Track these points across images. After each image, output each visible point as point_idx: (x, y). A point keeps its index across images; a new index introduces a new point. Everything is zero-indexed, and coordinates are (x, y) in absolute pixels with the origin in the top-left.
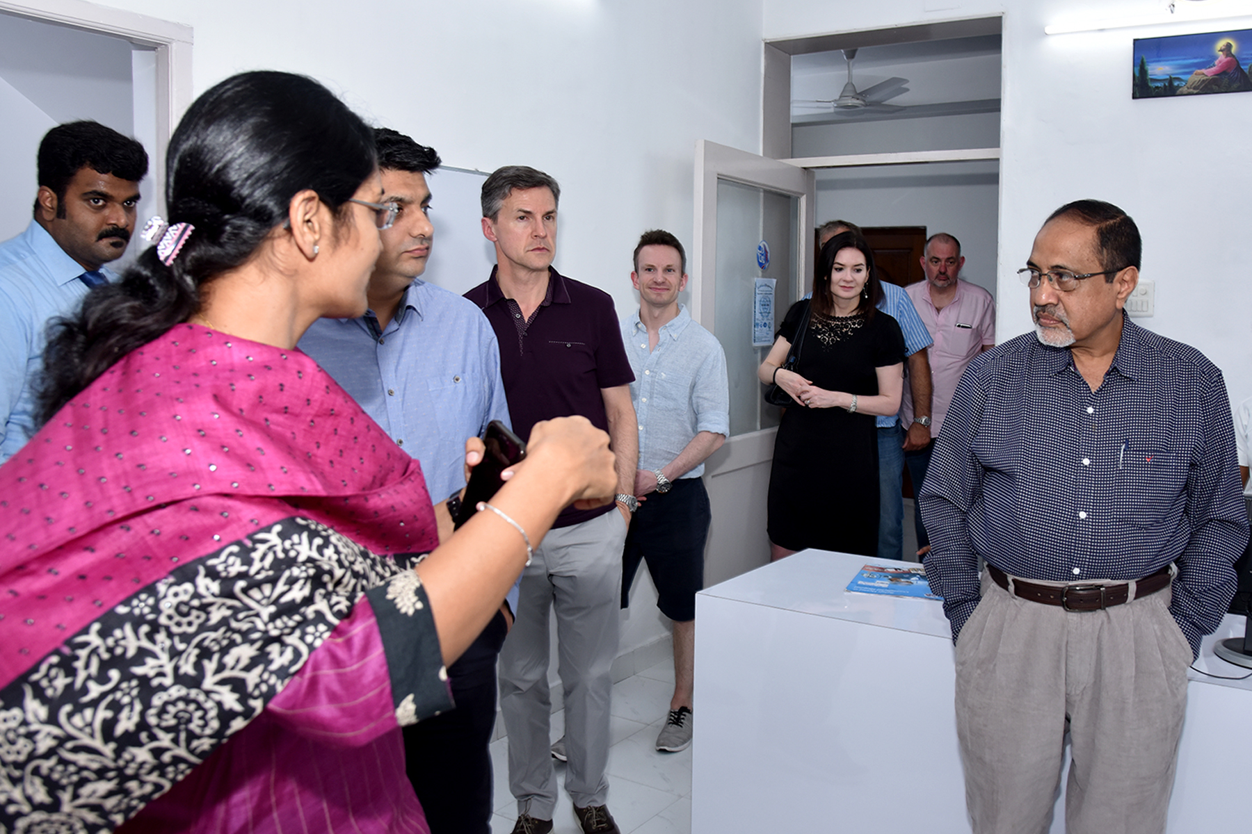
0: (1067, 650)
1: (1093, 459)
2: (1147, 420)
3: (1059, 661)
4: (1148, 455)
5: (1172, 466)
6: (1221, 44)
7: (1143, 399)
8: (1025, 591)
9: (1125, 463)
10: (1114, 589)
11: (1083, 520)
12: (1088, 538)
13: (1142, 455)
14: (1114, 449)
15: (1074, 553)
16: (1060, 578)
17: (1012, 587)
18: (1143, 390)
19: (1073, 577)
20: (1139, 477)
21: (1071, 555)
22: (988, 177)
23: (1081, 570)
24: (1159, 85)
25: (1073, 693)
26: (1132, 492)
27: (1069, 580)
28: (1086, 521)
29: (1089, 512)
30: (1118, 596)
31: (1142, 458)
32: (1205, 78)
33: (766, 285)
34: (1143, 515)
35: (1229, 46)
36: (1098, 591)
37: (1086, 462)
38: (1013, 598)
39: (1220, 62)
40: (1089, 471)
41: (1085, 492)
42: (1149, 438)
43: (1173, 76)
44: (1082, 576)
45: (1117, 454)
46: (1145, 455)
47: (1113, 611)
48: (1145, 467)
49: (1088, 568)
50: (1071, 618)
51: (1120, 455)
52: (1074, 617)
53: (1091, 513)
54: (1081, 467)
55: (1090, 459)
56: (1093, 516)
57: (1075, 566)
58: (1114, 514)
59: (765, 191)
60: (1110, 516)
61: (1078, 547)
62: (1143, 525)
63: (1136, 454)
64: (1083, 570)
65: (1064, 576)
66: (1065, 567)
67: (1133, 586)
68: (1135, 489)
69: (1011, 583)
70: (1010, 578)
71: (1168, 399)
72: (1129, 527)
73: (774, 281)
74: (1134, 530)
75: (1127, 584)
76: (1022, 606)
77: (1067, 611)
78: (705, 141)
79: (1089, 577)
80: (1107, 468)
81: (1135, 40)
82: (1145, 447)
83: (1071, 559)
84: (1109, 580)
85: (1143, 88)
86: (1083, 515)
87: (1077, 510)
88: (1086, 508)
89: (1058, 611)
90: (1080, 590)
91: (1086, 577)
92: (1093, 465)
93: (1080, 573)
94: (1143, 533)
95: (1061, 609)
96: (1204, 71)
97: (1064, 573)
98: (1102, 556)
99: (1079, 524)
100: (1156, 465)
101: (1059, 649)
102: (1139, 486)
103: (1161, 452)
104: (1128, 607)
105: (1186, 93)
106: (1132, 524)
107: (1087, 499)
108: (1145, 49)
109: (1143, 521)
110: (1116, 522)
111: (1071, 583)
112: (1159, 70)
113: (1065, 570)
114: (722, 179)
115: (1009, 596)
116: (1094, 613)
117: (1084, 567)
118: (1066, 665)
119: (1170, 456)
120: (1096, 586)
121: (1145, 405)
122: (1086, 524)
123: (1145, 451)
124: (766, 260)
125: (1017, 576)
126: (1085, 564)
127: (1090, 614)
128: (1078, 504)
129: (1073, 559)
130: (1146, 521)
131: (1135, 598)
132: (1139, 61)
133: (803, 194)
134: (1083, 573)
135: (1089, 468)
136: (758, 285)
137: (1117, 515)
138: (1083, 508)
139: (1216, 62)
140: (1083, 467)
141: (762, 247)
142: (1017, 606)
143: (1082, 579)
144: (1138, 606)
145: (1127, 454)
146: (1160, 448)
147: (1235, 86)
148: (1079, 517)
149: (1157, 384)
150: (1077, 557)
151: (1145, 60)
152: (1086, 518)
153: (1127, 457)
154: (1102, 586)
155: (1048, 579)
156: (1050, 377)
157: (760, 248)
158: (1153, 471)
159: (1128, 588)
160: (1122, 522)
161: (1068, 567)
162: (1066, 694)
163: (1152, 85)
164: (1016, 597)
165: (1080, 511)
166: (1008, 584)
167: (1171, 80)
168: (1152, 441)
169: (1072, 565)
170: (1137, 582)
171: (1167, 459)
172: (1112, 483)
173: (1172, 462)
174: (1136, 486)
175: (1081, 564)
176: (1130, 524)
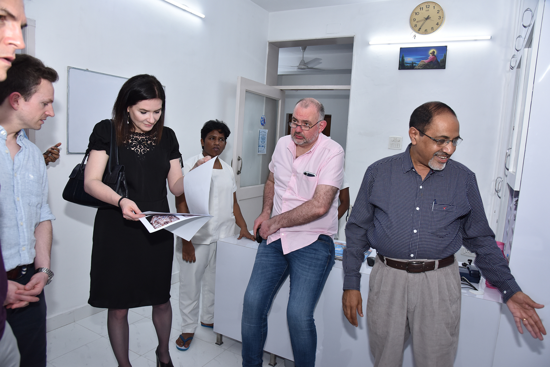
0: (408, 290)
1: (420, 208)
2: (444, 192)
3: (404, 294)
4: (444, 206)
5: (454, 212)
6: (431, 51)
7: (443, 183)
8: (391, 264)
9: (434, 209)
10: (428, 263)
11: (415, 233)
12: (417, 241)
13: (442, 206)
14: (430, 203)
15: (411, 248)
16: (404, 258)
17: (385, 262)
18: (443, 179)
19: (411, 258)
20: (440, 215)
21: (410, 249)
22: (345, 96)
23: (414, 255)
24: (408, 65)
25: (411, 308)
26: (437, 222)
27: (409, 259)
28: (416, 234)
29: (418, 230)
30: (430, 267)
31: (442, 207)
32: (425, 63)
33: (264, 132)
34: (441, 231)
35: (434, 52)
36: (421, 264)
37: (418, 209)
38: (386, 266)
39: (430, 58)
40: (419, 213)
41: (416, 221)
42: (445, 199)
43: (413, 62)
44: (415, 258)
45: (431, 206)
46: (443, 206)
47: (428, 273)
48: (443, 212)
49: (417, 254)
50: (410, 275)
51: (432, 206)
52: (411, 275)
53: (419, 231)
54: (415, 211)
55: (419, 208)
56: (420, 232)
57: (411, 253)
58: (429, 231)
59: (266, 98)
60: (427, 231)
61: (413, 245)
62: (441, 236)
63: (439, 206)
64: (415, 255)
65: (407, 257)
66: (407, 254)
67: (437, 262)
68: (438, 220)
69: (385, 260)
70: (385, 258)
71: (453, 183)
72: (435, 237)
73: (267, 130)
74: (437, 238)
75: (435, 261)
76: (389, 270)
77: (408, 272)
78: (241, 77)
79: (418, 258)
80: (427, 211)
81: (401, 48)
82: (443, 203)
83: (410, 250)
84: (427, 260)
85: (403, 66)
86: (415, 231)
87: (413, 229)
88: (417, 228)
89: (404, 272)
90: (415, 263)
91: (417, 258)
92: (420, 210)
93: (414, 256)
94: (441, 239)
95: (405, 271)
96: (424, 61)
97: (407, 256)
98: (423, 249)
99: (414, 235)
100: (447, 211)
101: (404, 288)
102: (440, 219)
103: (451, 205)
104: (435, 271)
105: (417, 68)
106: (437, 235)
107: (417, 224)
108: (404, 52)
109: (441, 234)
110: (430, 234)
111: (410, 260)
112: (409, 59)
113: (407, 255)
114: (247, 91)
115: (385, 266)
116: (420, 274)
117: (415, 254)
118: (408, 296)
119: (454, 208)
120: (421, 262)
121: (443, 186)
122: (416, 235)
123: (443, 204)
124: (264, 122)
125: (387, 257)
126: (416, 253)
127: (418, 274)
128: (413, 226)
129: (411, 250)
130: (442, 234)
131: (438, 268)
132: (402, 56)
133: (280, 99)
134: (415, 256)
135: (419, 211)
136: (260, 132)
137: (430, 231)
138: (415, 228)
139: (429, 58)
140: (416, 211)
141: (263, 117)
142: (388, 270)
143: (414, 259)
144: (440, 272)
145: (435, 205)
146: (449, 203)
147: (435, 67)
148: (414, 232)
149: (449, 178)
150: (412, 249)
151: (404, 56)
152: (417, 233)
153: (435, 207)
154: (423, 262)
155: (400, 259)
156: (404, 173)
157: (262, 118)
158: (446, 213)
159: (435, 263)
160: (432, 234)
161: (408, 254)
162: (407, 308)
163: (406, 65)
164: (387, 266)
165: (414, 229)
166: (384, 261)
167: (413, 63)
168: (446, 200)
169: (410, 253)
170: (439, 261)
171: (452, 209)
172: (429, 218)
173: (455, 210)
174: (439, 219)
175: (414, 252)
176: (435, 235)
